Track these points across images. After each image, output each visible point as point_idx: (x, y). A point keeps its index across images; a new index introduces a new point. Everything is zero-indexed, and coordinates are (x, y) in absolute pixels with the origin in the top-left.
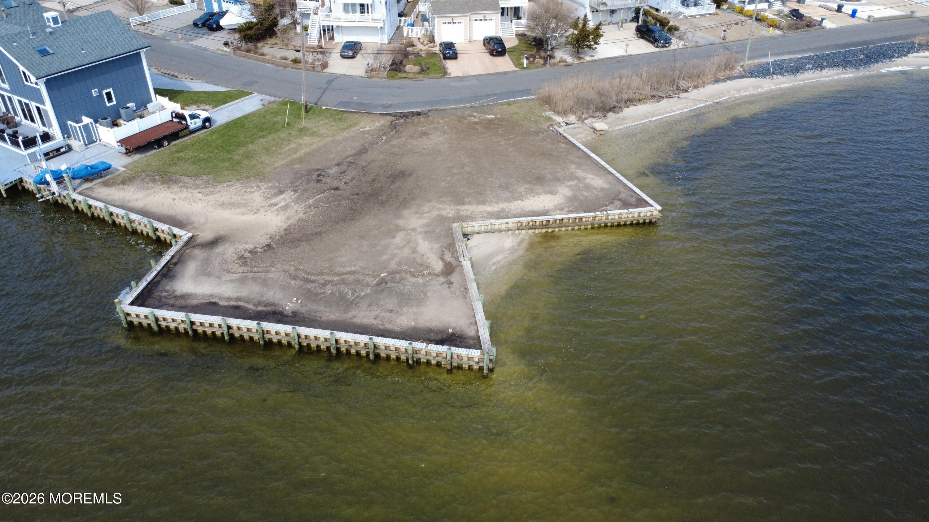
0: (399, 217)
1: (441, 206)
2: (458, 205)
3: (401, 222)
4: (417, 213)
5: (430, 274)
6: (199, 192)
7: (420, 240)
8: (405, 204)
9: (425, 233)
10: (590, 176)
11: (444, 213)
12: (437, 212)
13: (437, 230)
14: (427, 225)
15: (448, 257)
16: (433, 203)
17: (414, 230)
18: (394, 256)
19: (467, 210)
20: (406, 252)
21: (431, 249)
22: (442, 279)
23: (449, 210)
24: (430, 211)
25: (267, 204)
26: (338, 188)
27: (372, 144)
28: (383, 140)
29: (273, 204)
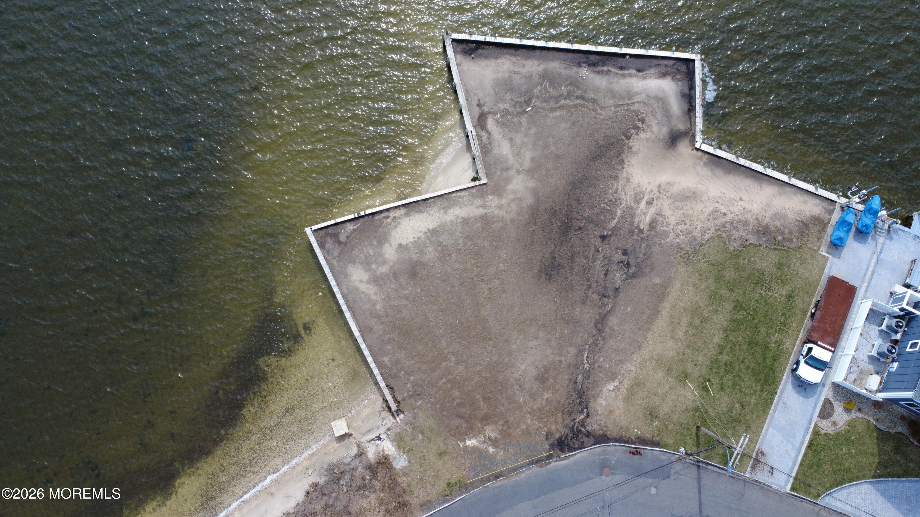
0: (535, 193)
1: (501, 213)
2: (486, 215)
3: (531, 184)
4: (520, 199)
5: (496, 113)
6: (725, 214)
7: (511, 159)
10: (363, 288)
11: (496, 200)
12: (503, 201)
13: (498, 174)
14: (508, 180)
15: (484, 137)
16: (508, 217)
17: (518, 172)
18: (527, 133)
19: (478, 207)
20: (519, 139)
22: (485, 109)
23: (493, 205)
24: (509, 204)
25: (655, 202)
26: (603, 238)
27: (596, 343)
28: (586, 355)
29: (650, 202)
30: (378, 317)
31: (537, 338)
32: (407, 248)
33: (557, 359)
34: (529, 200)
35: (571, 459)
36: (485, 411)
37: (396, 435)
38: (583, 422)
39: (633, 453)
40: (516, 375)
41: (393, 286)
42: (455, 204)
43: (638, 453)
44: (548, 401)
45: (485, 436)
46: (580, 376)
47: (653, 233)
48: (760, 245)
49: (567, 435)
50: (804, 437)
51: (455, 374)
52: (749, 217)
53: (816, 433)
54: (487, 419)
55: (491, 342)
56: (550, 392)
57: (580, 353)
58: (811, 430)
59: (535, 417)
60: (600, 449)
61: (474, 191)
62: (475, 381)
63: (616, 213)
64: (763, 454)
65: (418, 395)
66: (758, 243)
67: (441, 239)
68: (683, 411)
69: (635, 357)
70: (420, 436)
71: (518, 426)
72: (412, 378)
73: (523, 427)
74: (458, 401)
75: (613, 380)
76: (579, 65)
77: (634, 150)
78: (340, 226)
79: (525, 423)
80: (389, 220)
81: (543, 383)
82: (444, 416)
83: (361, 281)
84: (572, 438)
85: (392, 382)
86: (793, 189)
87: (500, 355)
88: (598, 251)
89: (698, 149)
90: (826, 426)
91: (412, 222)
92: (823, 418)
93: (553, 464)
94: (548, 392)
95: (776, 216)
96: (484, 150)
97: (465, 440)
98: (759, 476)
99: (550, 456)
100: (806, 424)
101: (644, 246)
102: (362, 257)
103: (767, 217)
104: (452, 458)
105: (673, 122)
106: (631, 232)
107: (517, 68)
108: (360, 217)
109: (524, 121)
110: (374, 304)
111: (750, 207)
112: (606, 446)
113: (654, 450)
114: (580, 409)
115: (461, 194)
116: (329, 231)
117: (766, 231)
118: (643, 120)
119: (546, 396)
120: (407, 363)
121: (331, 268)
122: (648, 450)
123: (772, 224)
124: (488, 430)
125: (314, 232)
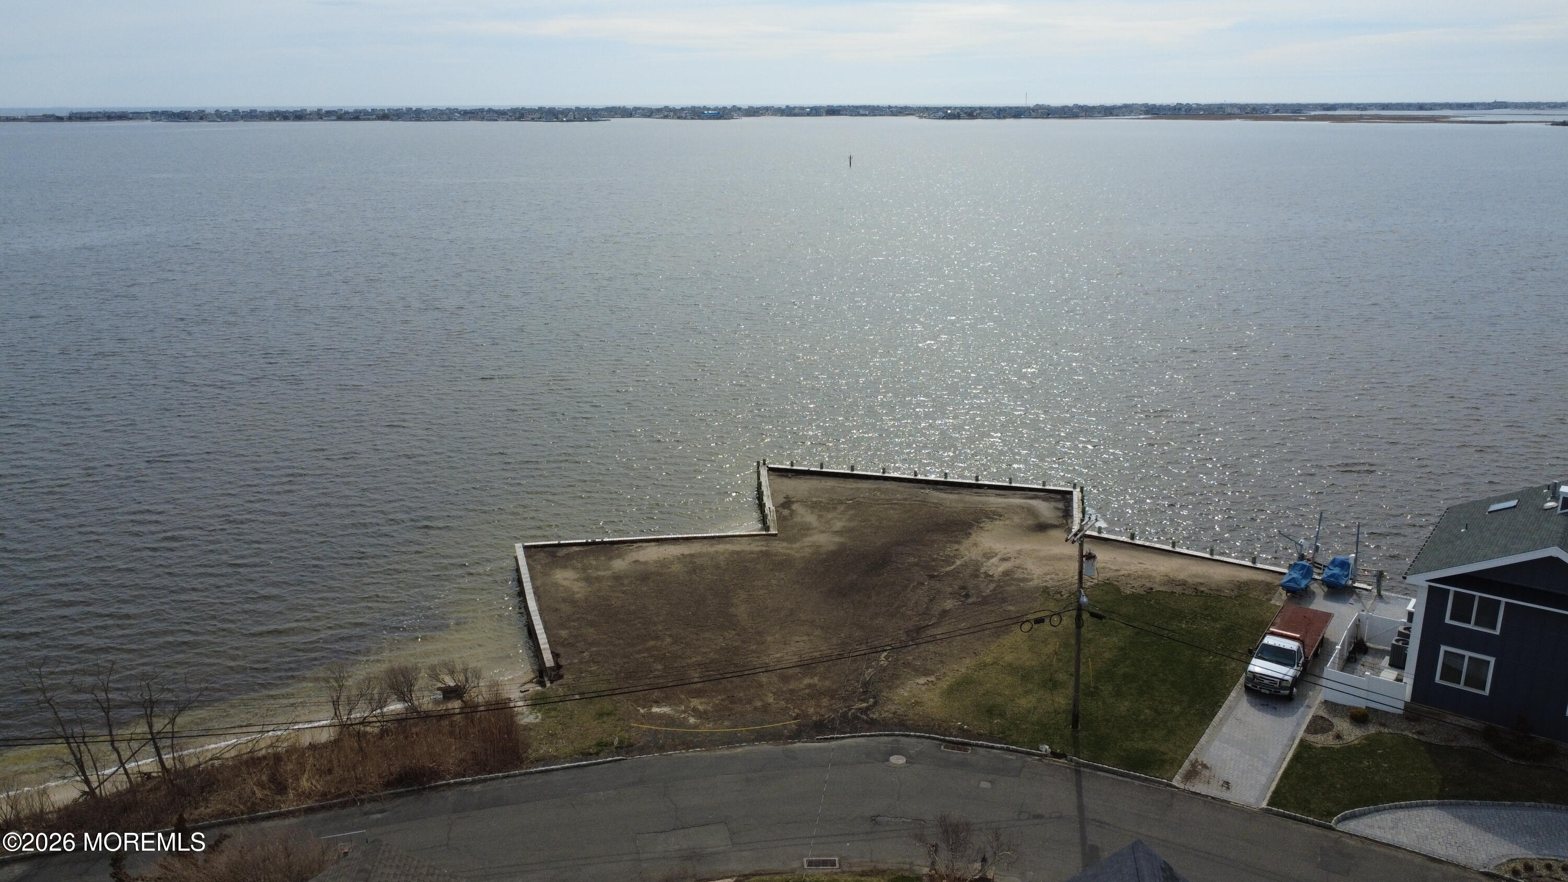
0: (841, 544)
1: (789, 552)
2: (767, 551)
3: (837, 539)
4: (819, 547)
5: (806, 502)
6: (1117, 570)
7: (816, 524)
8: (835, 555)
9: (808, 529)
10: (566, 583)
11: (784, 544)
12: (794, 546)
13: (795, 531)
14: (806, 535)
15: (786, 512)
16: (798, 555)
17: (822, 532)
18: (843, 513)
19: (758, 546)
20: (830, 515)
21: (802, 516)
22: (793, 499)
23: (779, 547)
24: (802, 548)
25: (1013, 560)
26: (932, 577)
27: (904, 646)
28: (885, 654)
29: (1004, 559)
30: (573, 603)
31: (808, 635)
32: (646, 563)
33: (836, 653)
34: (832, 548)
35: (834, 742)
36: (699, 686)
37: (537, 697)
38: (865, 711)
39: (953, 749)
40: (766, 659)
41: (609, 584)
42: (727, 543)
43: (960, 747)
44: (809, 686)
45: (687, 707)
46: (870, 670)
47: (1008, 578)
48: (1173, 593)
49: (833, 719)
50: (1284, 753)
51: (665, 651)
52: (1154, 574)
53: (1304, 745)
54: (698, 693)
55: (734, 632)
56: (816, 678)
58: (1295, 746)
59: (782, 698)
60: (891, 738)
61: (757, 537)
62: (694, 659)
63: (954, 563)
64: (1205, 766)
65: (596, 662)
66: (1169, 591)
67: (695, 560)
68: (1048, 713)
69: (967, 661)
70: (577, 697)
71: (750, 702)
72: (595, 649)
73: (759, 704)
74: (658, 673)
75: (926, 675)
76: (922, 487)
77: (986, 529)
78: (564, 547)
79: (762, 700)
80: (631, 548)
81: (808, 669)
82: (627, 682)
83: (566, 579)
84: (841, 722)
85: (560, 650)
86: (1219, 563)
87: (744, 642)
88: (922, 584)
90: (1321, 740)
92: (1315, 732)
93: (799, 745)
94: (812, 678)
95: (1195, 576)
96: (781, 519)
97: (651, 706)
98: (1199, 787)
99: (796, 735)
100: (1285, 741)
101: (992, 586)
102: (579, 565)
103: (1182, 576)
104: (619, 720)
105: (1042, 520)
106: (975, 575)
107: (842, 485)
108: (594, 543)
109: (841, 508)
110: (574, 593)
111: (1154, 568)
112: (902, 735)
113: (993, 747)
114: (863, 697)
115: (739, 539)
116: (546, 549)
117: (1184, 583)
118: (1001, 516)
119: (807, 681)
120: (595, 637)
121: (531, 568)
122: (981, 746)
123: (1190, 580)
124: (695, 702)
125: (525, 548)
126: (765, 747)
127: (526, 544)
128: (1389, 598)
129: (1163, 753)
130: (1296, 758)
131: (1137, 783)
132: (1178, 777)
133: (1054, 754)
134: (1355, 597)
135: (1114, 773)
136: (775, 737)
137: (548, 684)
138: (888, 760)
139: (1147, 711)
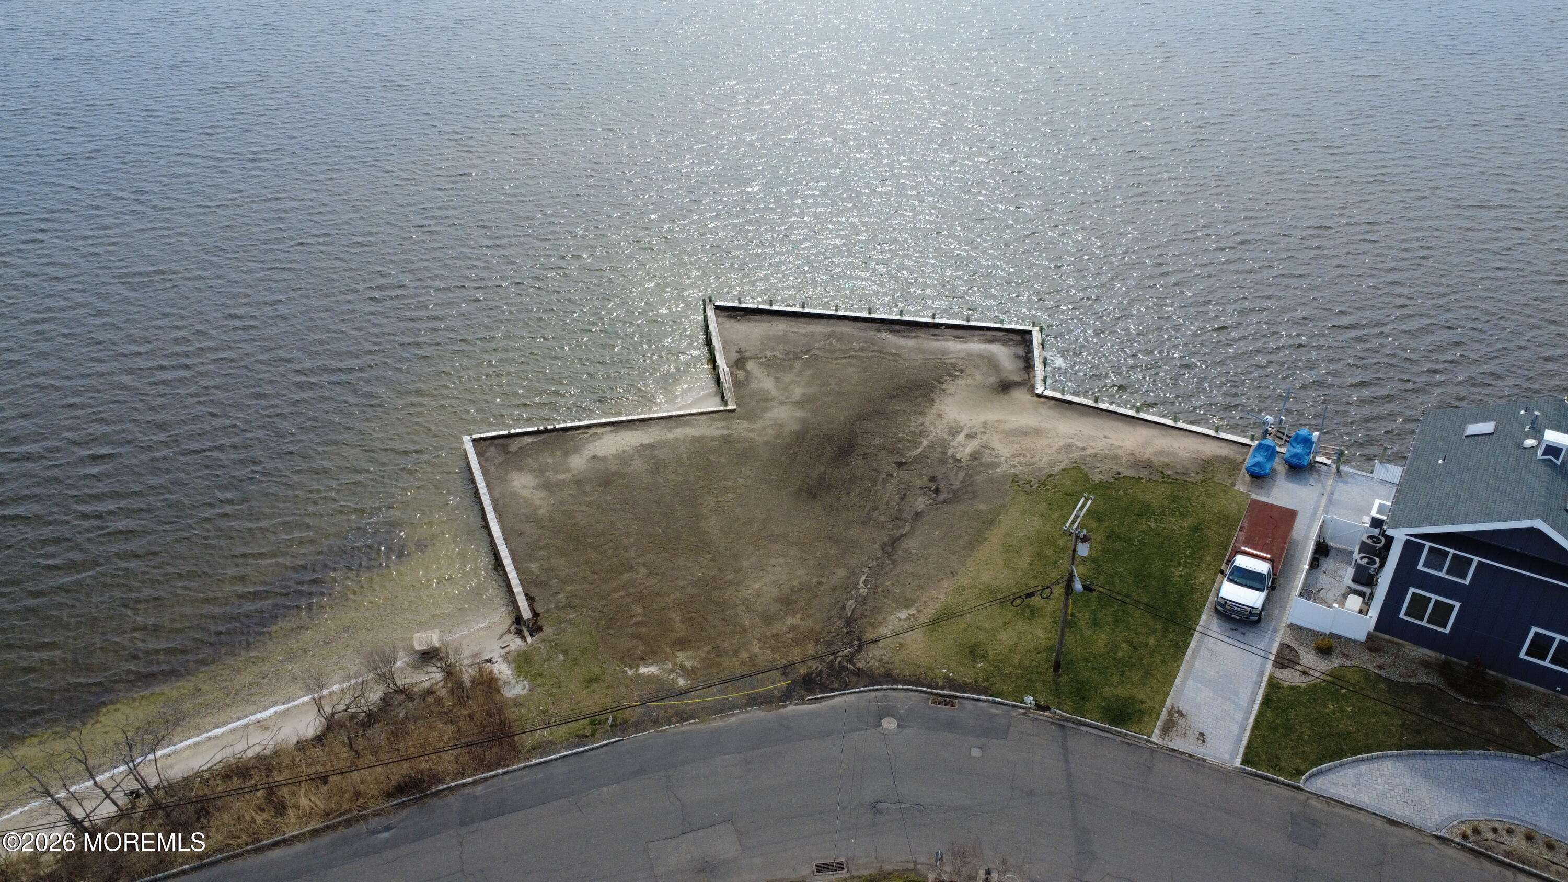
0: (803, 421)
1: (751, 435)
2: (728, 435)
3: (799, 414)
4: (781, 425)
5: (760, 358)
6: (1084, 449)
7: (774, 392)
8: (799, 437)
9: (767, 400)
10: (525, 493)
11: (746, 425)
12: (755, 426)
13: (754, 403)
14: (766, 409)
15: (741, 374)
16: (760, 440)
17: (782, 403)
18: (800, 374)
19: (718, 428)
20: (787, 378)
21: (759, 382)
22: (747, 354)
23: (740, 428)
24: (764, 428)
25: (979, 436)
26: (900, 465)
27: (881, 566)
28: (863, 578)
29: (971, 436)
30: (538, 521)
31: (784, 556)
32: (604, 459)
33: (815, 580)
34: (795, 427)
35: (825, 703)
36: (682, 634)
37: (519, 655)
38: (851, 658)
39: (940, 703)
40: (745, 593)
41: (571, 492)
42: (685, 425)
43: (948, 701)
44: (793, 628)
45: (674, 664)
46: (851, 602)
47: (976, 463)
48: (1140, 478)
49: (821, 671)
50: (1254, 694)
51: (642, 587)
52: (1120, 452)
53: (1273, 685)
54: (682, 644)
55: (708, 556)
56: (798, 617)
57: (853, 573)
58: (1264, 684)
59: (768, 645)
60: (879, 694)
61: (716, 415)
62: (673, 597)
63: (920, 443)
64: (1181, 714)
65: (574, 607)
66: (1137, 476)
67: (656, 453)
68: (1029, 651)
69: (945, 584)
70: (561, 657)
71: (736, 653)
72: (569, 588)
73: (745, 656)
74: (638, 619)
75: (907, 607)
76: (878, 330)
77: (948, 392)
78: (514, 439)
79: (748, 650)
80: (586, 436)
81: (789, 604)
82: (609, 634)
83: (524, 487)
84: (829, 675)
85: (535, 592)
86: (1182, 433)
87: (720, 570)
88: (891, 476)
89: (1039, 396)
90: (1289, 677)
91: (617, 438)
92: (1283, 666)
93: (791, 708)
94: (794, 617)
95: (1160, 453)
96: (738, 385)
97: (638, 666)
98: (1178, 743)
99: (787, 696)
100: (1254, 677)
101: (962, 474)
102: (535, 465)
103: (1148, 454)
104: (609, 687)
105: (1005, 375)
106: (943, 462)
107: (795, 330)
108: (546, 431)
109: (798, 365)
110: (536, 508)
111: (1120, 443)
112: (891, 689)
113: (979, 700)
114: (847, 640)
115: (697, 417)
116: (496, 442)
117: (1148, 465)
118: (962, 371)
119: (790, 621)
120: (567, 571)
121: (485, 473)
122: (968, 698)
123: (1155, 460)
124: (682, 657)
125: (474, 440)
126: (757, 714)
127: (475, 436)
128: (1347, 474)
129: (1143, 702)
130: (1267, 701)
131: (1118, 738)
132: (1157, 731)
133: (1039, 707)
134: (1315, 475)
135: (1096, 727)
136: (766, 701)
137: (529, 640)
138: (880, 725)
139: (1123, 645)
